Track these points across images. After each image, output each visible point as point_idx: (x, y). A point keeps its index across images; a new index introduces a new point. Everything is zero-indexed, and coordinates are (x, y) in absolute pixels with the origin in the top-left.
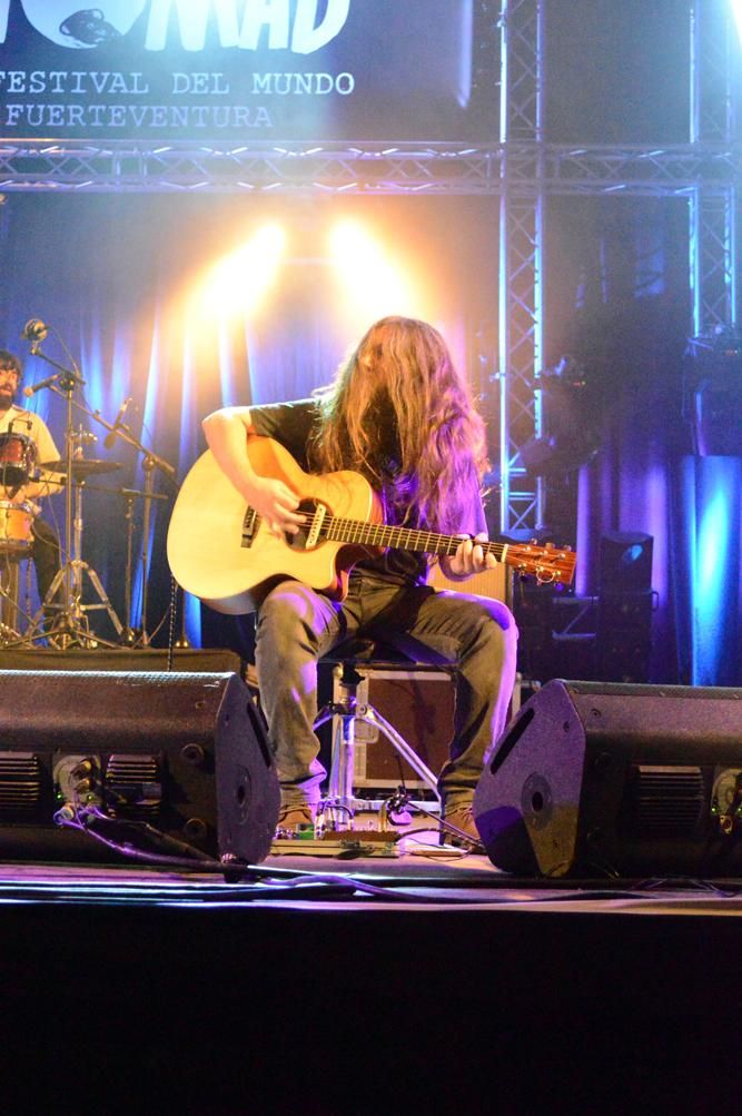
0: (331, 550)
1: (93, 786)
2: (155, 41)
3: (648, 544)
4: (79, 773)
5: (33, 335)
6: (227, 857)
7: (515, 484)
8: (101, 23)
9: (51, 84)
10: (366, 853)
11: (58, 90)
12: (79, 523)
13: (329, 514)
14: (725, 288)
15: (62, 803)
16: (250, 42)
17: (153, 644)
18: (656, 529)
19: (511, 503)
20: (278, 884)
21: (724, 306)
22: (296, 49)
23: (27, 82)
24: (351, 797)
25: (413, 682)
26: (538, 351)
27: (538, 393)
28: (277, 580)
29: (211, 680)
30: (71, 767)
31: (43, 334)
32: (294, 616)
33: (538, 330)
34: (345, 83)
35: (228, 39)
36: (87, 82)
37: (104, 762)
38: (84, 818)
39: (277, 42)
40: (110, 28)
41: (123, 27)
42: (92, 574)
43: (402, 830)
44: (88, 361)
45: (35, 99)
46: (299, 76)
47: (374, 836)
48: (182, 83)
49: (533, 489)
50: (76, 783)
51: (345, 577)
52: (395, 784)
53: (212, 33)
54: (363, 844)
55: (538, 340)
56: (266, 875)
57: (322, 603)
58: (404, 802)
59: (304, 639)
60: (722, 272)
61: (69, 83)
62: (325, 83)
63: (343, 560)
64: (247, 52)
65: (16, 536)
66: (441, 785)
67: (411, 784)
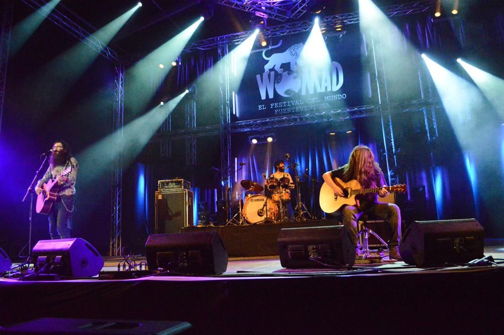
0: (353, 196)
1: (316, 252)
2: (304, 93)
3: (424, 187)
4: (313, 249)
5: (287, 157)
6: (347, 265)
7: (392, 177)
8: (292, 91)
9: (283, 105)
10: (375, 262)
11: (285, 106)
12: (300, 195)
13: (351, 189)
14: (434, 129)
15: (310, 255)
16: (323, 90)
17: (318, 219)
18: (425, 184)
19: (391, 181)
20: (359, 270)
21: (434, 133)
22: (333, 90)
23: (278, 105)
24: (368, 250)
25: (376, 223)
26: (393, 147)
27: (395, 156)
28: (344, 206)
29: (339, 227)
30: (311, 248)
31: (289, 156)
32: (351, 213)
33: (393, 143)
34: (344, 96)
35: (319, 90)
36: (291, 103)
37: (318, 246)
38: (315, 258)
39: (329, 89)
40: (294, 92)
41: (297, 91)
42: (304, 205)
43: (382, 256)
44: (296, 160)
45: (284, 108)
46: (334, 96)
47: (376, 258)
48: (310, 101)
49: (396, 178)
50: (313, 251)
51: (358, 201)
52: (378, 245)
53: (315, 89)
54: (374, 260)
55: (393, 145)
56: (356, 269)
57: (354, 208)
58: (382, 250)
59: (353, 217)
60: (433, 125)
61: (287, 104)
62: (340, 97)
63: (356, 198)
64: (323, 93)
65: (287, 198)
66: (388, 246)
67: (382, 245)
